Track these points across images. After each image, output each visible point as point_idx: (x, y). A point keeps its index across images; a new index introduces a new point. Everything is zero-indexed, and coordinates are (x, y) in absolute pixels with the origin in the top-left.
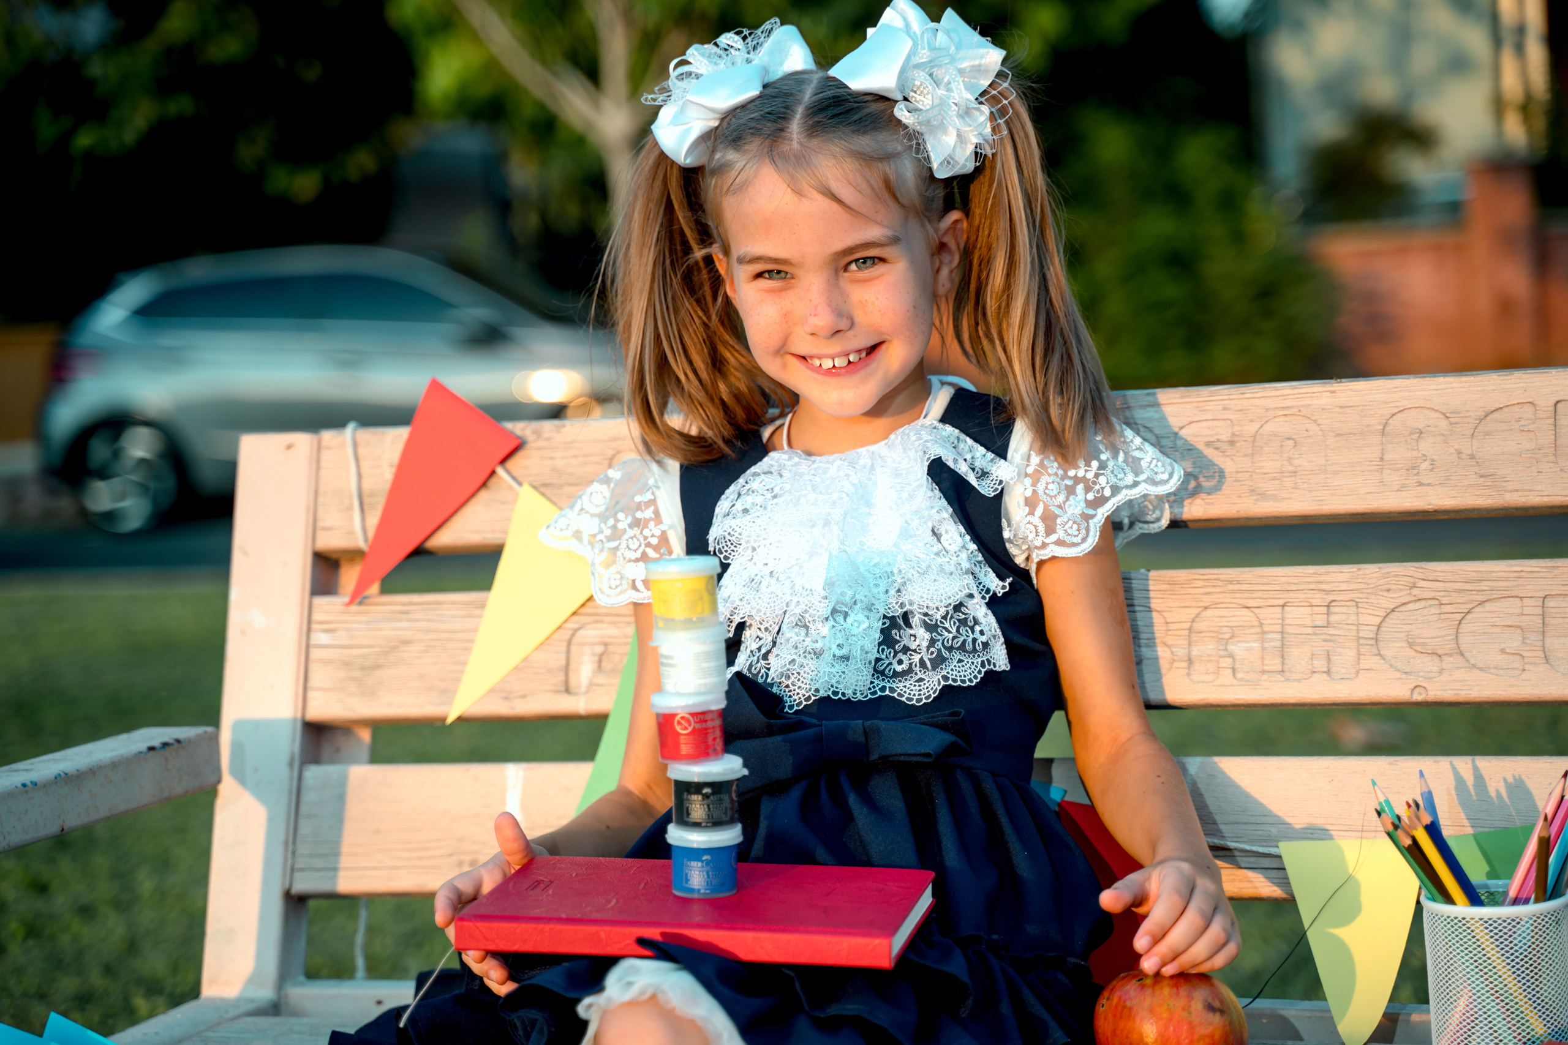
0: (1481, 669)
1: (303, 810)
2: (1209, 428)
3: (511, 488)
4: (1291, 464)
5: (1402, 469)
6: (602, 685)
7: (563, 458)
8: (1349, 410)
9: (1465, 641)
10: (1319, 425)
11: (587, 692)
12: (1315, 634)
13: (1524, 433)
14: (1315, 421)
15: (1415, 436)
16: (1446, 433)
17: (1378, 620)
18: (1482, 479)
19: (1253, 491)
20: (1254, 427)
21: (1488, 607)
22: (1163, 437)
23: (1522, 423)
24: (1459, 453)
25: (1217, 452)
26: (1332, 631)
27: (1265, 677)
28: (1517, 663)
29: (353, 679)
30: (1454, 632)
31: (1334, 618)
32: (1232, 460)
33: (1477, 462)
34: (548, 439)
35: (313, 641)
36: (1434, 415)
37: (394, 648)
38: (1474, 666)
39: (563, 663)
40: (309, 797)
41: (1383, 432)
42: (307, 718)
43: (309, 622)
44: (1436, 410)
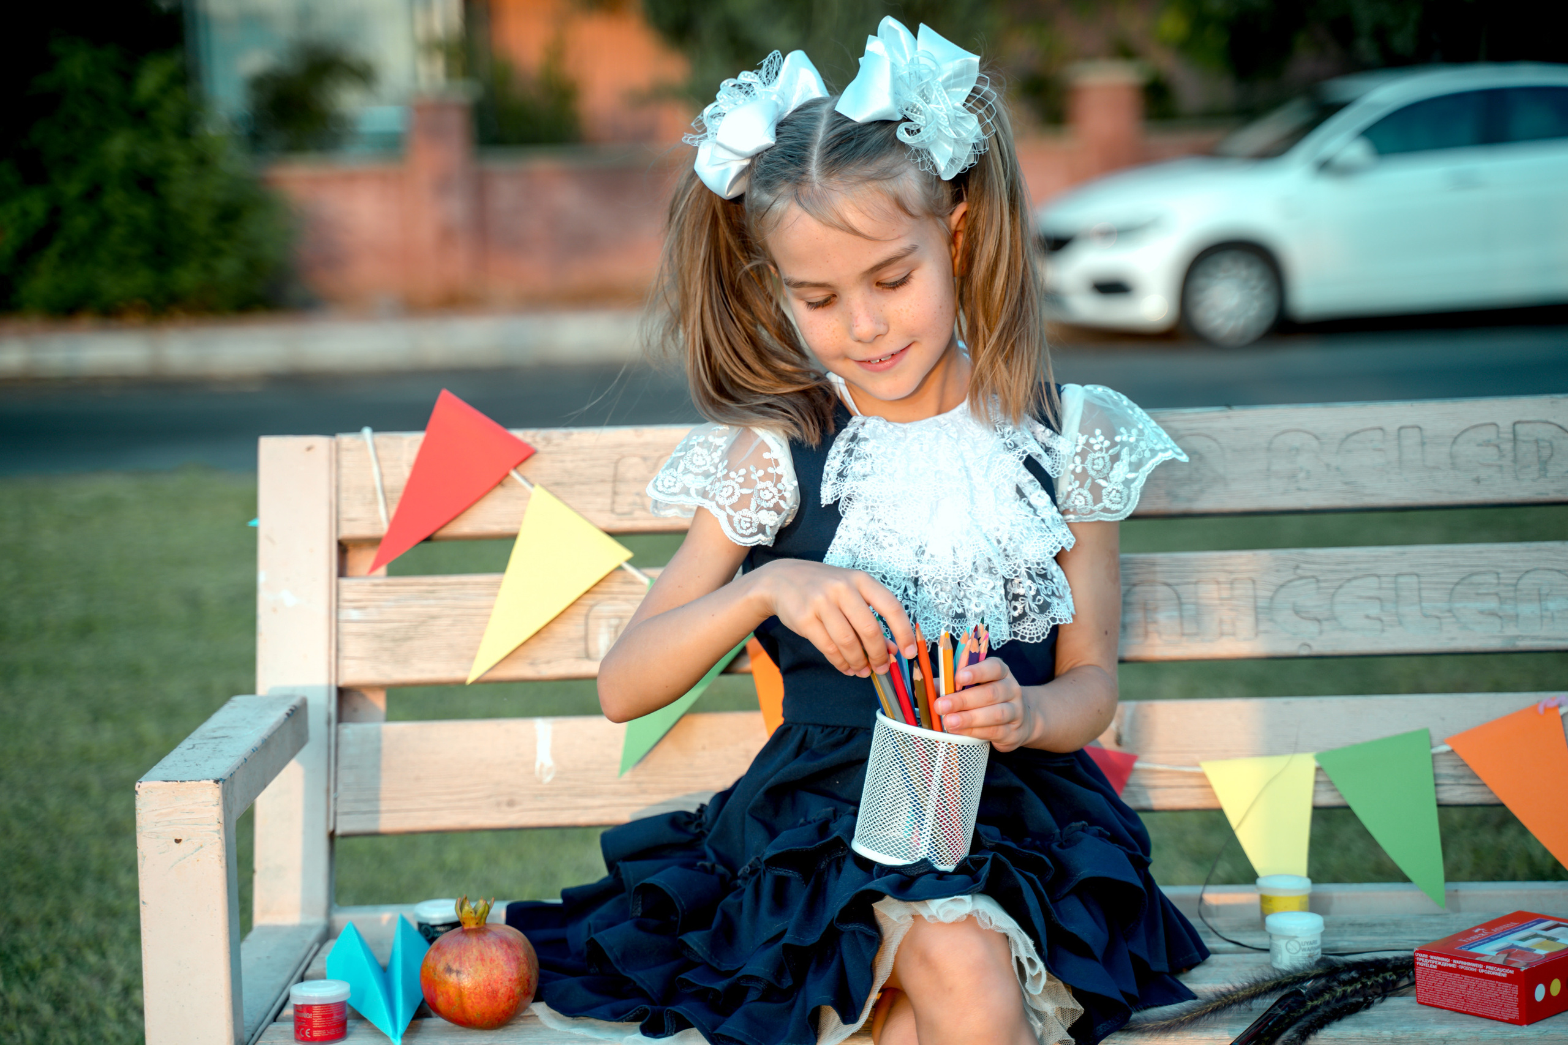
0: (1350, 630)
1: (342, 762)
3: (523, 487)
4: (1197, 473)
5: (1284, 477)
7: (572, 461)
8: (1241, 432)
9: (1338, 609)
10: (1218, 443)
12: (1222, 605)
13: (1376, 451)
14: (1214, 440)
15: (1293, 453)
16: (1317, 450)
17: (1270, 594)
18: (1345, 486)
21: (1355, 583)
23: (1375, 443)
26: (1235, 602)
27: (1184, 639)
28: (1378, 625)
29: (386, 649)
30: (1329, 602)
31: (1237, 593)
33: (1342, 473)
35: (342, 617)
36: (1307, 436)
37: (423, 622)
38: (1344, 629)
39: (582, 633)
40: (348, 752)
41: (1269, 449)
42: (341, 683)
43: (338, 600)
44: (1309, 433)
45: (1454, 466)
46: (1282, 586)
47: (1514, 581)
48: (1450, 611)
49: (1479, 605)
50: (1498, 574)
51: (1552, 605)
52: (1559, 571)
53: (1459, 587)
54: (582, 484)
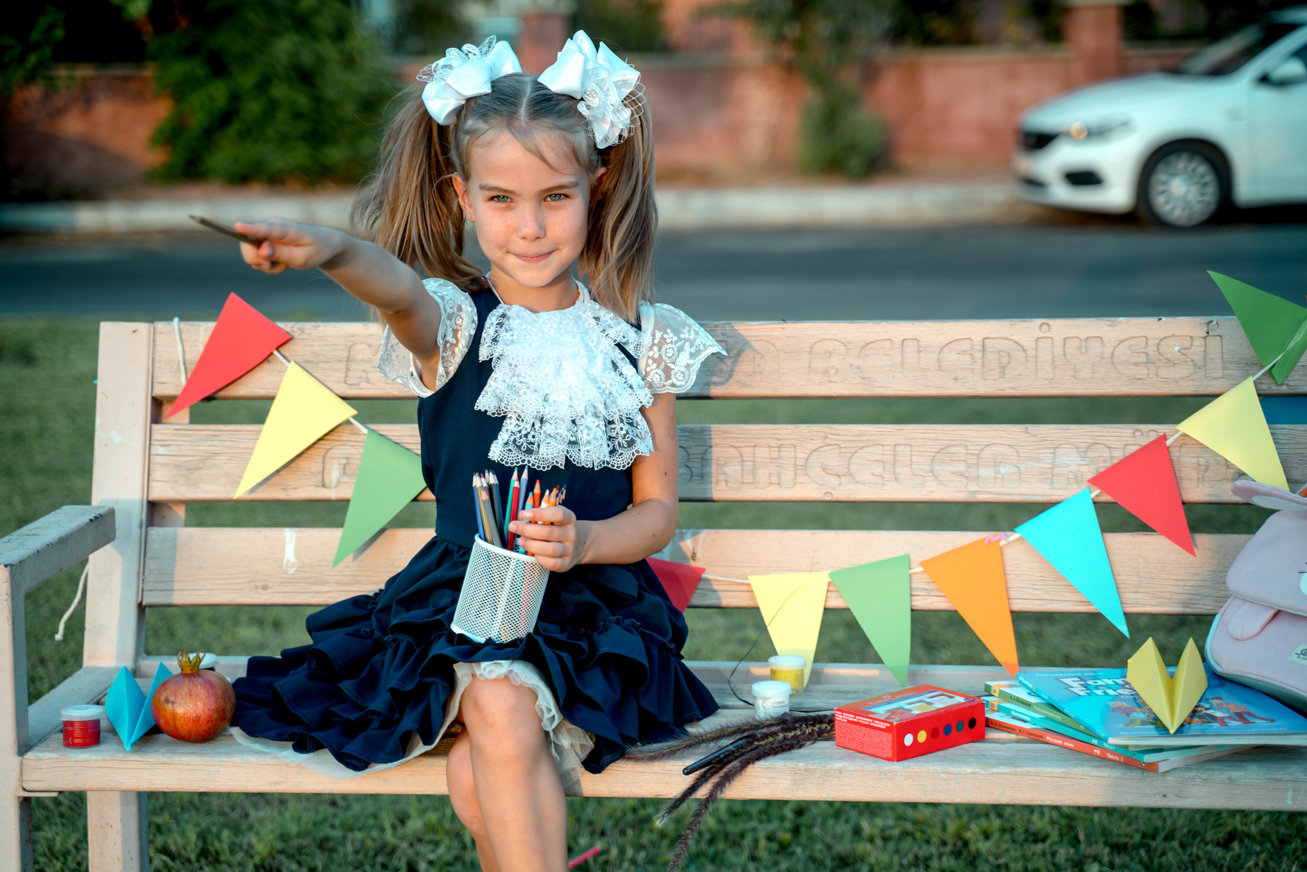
0: (861, 483)
1: (149, 555)
3: (283, 363)
4: (759, 368)
5: (820, 373)
6: (346, 483)
7: (319, 346)
8: (792, 339)
9: (853, 468)
10: (775, 346)
11: (336, 487)
12: (772, 462)
13: (886, 356)
14: (773, 344)
15: (828, 355)
16: (844, 354)
17: (806, 456)
18: (863, 380)
19: (738, 382)
20: (739, 346)
21: (866, 450)
23: (885, 350)
24: (851, 365)
26: (781, 461)
27: (744, 486)
28: (880, 481)
29: (182, 476)
30: (847, 463)
31: (782, 454)
32: (726, 364)
33: (861, 371)
34: (309, 334)
35: (153, 452)
36: (838, 343)
37: (209, 457)
38: (857, 482)
39: (321, 469)
40: (153, 547)
41: (810, 352)
42: (150, 499)
43: (150, 439)
44: (839, 341)
45: (940, 368)
46: (815, 451)
47: (977, 452)
48: (932, 472)
49: (952, 468)
50: (967, 446)
51: (1003, 470)
52: (1009, 445)
53: (938, 455)
54: (325, 362)
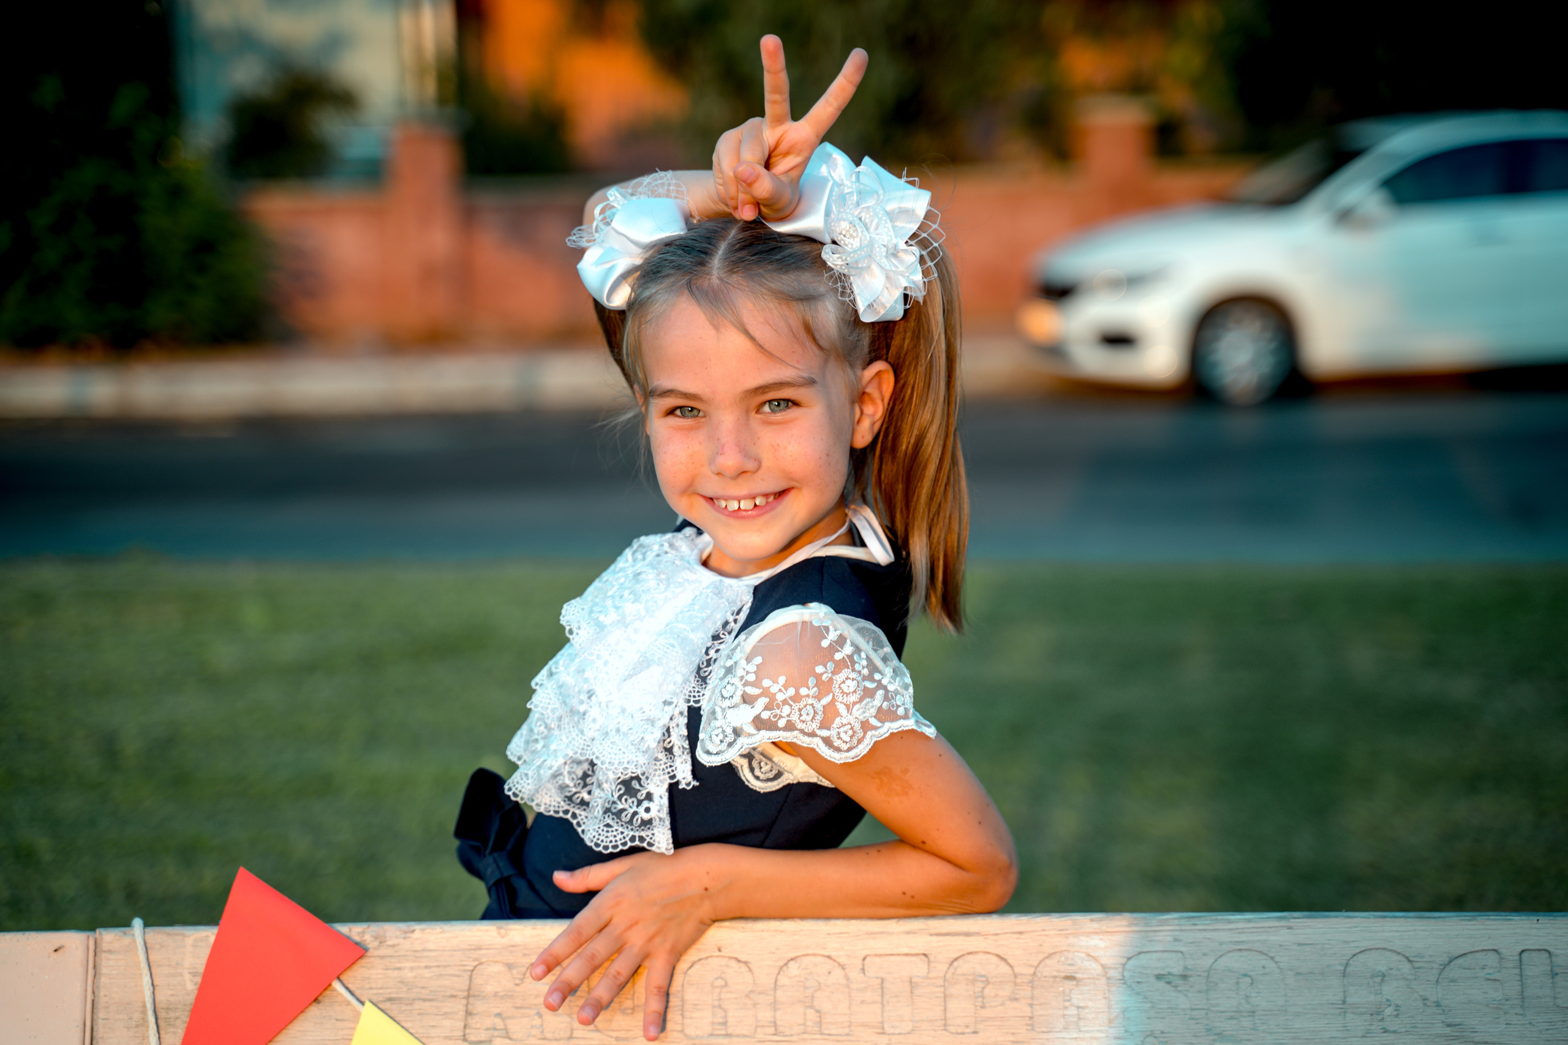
2: (1159, 960)
3: (348, 1003)
4: (1248, 1003)
5: (1366, 1013)
7: (412, 969)
8: (1307, 948)
10: (1276, 963)
13: (1489, 982)
14: (1272, 958)
15: (1378, 979)
16: (1410, 977)
18: (1449, 1028)
19: (1209, 1030)
20: (1208, 961)
22: (1110, 968)
23: (1487, 971)
24: (1424, 999)
25: (1168, 987)
32: (1186, 995)
33: (1444, 1011)
34: (393, 946)
36: (1395, 957)
41: (1344, 973)
44: (1399, 953)
54: (425, 1000)
